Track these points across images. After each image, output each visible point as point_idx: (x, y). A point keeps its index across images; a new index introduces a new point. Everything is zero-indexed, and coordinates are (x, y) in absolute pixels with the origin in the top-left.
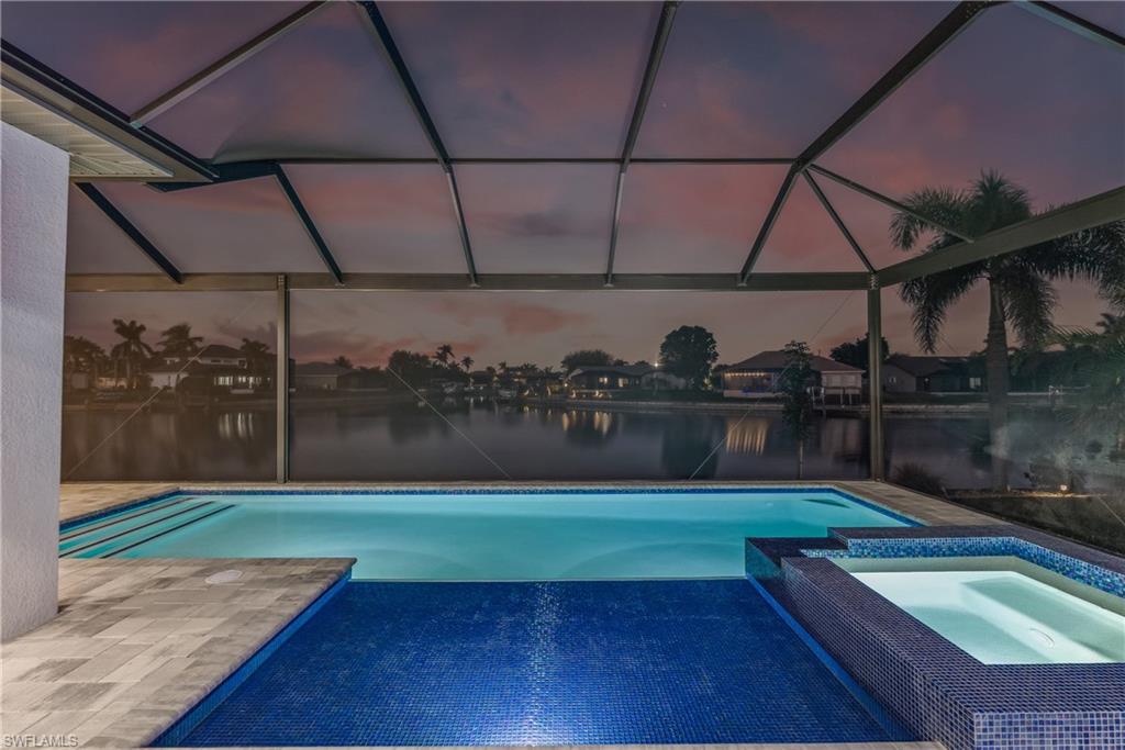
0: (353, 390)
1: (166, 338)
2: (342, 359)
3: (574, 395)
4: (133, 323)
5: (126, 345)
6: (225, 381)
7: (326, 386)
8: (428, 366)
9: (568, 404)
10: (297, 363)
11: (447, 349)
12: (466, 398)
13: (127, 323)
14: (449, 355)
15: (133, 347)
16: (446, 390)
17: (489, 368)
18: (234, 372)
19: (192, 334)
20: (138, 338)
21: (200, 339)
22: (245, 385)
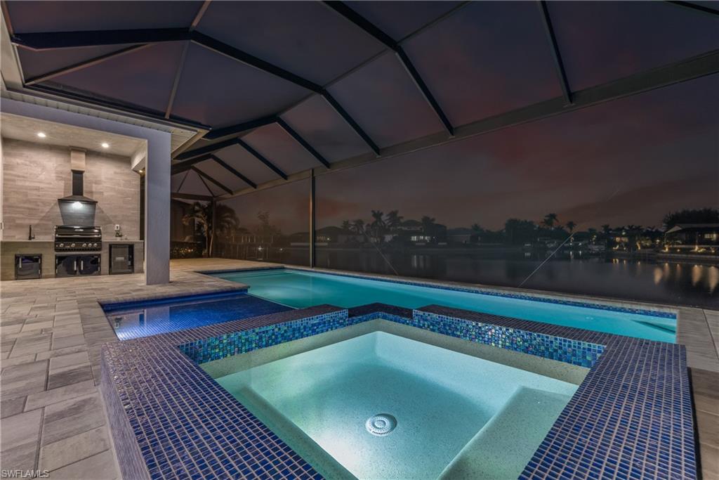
0: (479, 244)
1: (388, 217)
2: (476, 225)
3: (667, 250)
4: (378, 212)
5: (376, 222)
6: (414, 238)
7: (464, 242)
8: (535, 229)
9: (659, 258)
10: (448, 228)
11: (553, 216)
12: (566, 252)
13: (376, 212)
14: (554, 221)
15: (378, 223)
16: (548, 245)
17: (590, 230)
18: (418, 234)
19: (399, 215)
20: (380, 219)
21: (402, 217)
22: (424, 241)
